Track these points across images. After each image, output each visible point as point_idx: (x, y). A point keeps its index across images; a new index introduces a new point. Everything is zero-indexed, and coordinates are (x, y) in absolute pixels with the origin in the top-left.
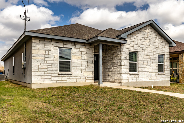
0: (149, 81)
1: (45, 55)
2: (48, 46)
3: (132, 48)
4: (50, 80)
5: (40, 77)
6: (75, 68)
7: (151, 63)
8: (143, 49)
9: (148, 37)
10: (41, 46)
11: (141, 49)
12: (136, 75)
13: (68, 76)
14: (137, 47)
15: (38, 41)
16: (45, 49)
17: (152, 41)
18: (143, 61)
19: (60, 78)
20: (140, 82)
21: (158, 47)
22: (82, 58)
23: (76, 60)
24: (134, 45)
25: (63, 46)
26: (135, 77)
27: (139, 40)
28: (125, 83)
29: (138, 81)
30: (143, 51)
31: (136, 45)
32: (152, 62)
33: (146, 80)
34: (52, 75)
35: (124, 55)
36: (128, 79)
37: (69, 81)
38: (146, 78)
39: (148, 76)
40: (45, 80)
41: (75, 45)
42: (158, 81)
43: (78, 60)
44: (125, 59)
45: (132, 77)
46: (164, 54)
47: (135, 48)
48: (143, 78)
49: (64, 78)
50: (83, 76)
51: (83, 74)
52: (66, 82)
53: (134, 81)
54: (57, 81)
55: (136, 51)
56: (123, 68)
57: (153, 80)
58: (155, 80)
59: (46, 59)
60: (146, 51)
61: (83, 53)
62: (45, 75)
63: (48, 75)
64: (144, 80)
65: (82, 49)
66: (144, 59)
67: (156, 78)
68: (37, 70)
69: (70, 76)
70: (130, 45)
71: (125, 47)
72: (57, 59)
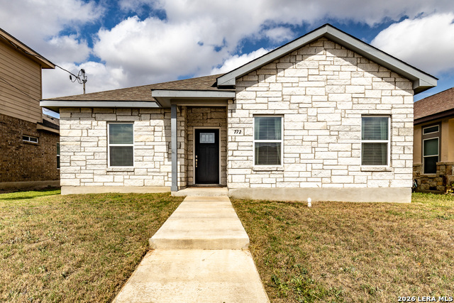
0: (324, 189)
1: (82, 138)
2: (86, 123)
3: (265, 106)
4: (92, 180)
5: (73, 176)
6: (140, 158)
7: (330, 141)
8: (301, 106)
9: (321, 73)
10: (75, 123)
11: (295, 106)
12: (273, 172)
13: (126, 173)
14: (281, 103)
15: (68, 115)
16: (81, 126)
17: (335, 83)
18: (301, 138)
19: (109, 178)
20: (288, 190)
21: (362, 96)
22: (156, 139)
23: (143, 143)
24: (270, 99)
25: (115, 120)
26: (272, 176)
27: (285, 85)
28: (237, 191)
29: (279, 185)
30: (300, 111)
31: (276, 99)
32: (335, 137)
33: (314, 185)
34: (95, 172)
35: (237, 125)
36: (247, 180)
37: (128, 183)
38: (309, 179)
39: (320, 175)
40: (82, 180)
41: (139, 115)
42: (360, 189)
43: (147, 144)
44: (238, 134)
45: (262, 176)
46: (388, 112)
47: (272, 106)
48: (299, 179)
49: (119, 178)
50: (158, 174)
51: (158, 170)
52: (122, 184)
53: (269, 186)
54: (104, 183)
55: (277, 112)
56: (232, 155)
57: (341, 186)
58: (346, 186)
59: (83, 144)
60: (312, 112)
61: (157, 129)
62: (82, 171)
63: (86, 171)
64: (303, 185)
65: (154, 122)
66: (305, 132)
67: (350, 179)
68: (69, 164)
69: (129, 173)
70: (254, 101)
71: (239, 106)
72: (103, 143)
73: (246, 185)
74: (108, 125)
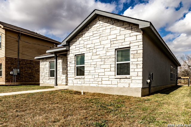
0: (98, 87)
1: (44, 68)
2: (45, 63)
3: (78, 51)
4: (46, 82)
5: (42, 80)
7: (101, 64)
8: (90, 49)
9: (98, 32)
11: (88, 49)
12: (81, 79)
14: (83, 49)
17: (104, 35)
18: (90, 63)
19: (49, 81)
20: (85, 87)
21: (116, 39)
22: (60, 67)
24: (80, 48)
25: (51, 61)
26: (80, 80)
27: (85, 41)
28: (70, 87)
29: (83, 85)
30: (90, 51)
31: (82, 47)
32: (103, 62)
33: (95, 85)
34: (46, 79)
35: (70, 60)
36: (73, 82)
38: (93, 82)
39: (97, 81)
42: (114, 87)
44: (70, 64)
45: (77, 81)
47: (81, 50)
48: (90, 82)
49: (51, 81)
50: (60, 80)
53: (79, 85)
54: (48, 83)
55: (82, 53)
56: (69, 72)
57: (106, 86)
58: (108, 86)
59: (44, 70)
60: (94, 51)
61: (60, 63)
64: (91, 85)
66: (92, 61)
67: (109, 82)
70: (75, 50)
71: (70, 52)
72: (48, 69)
73: (72, 84)
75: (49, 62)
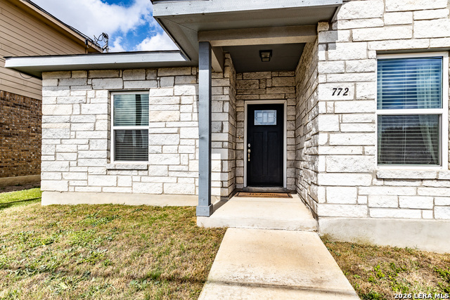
1: (72, 117)
2: (79, 94)
3: (405, 33)
4: (84, 183)
5: (58, 176)
6: (158, 149)
10: (62, 93)
12: (425, 183)
13: (135, 173)
15: (54, 82)
16: (72, 99)
19: (111, 180)
22: (183, 117)
23: (163, 124)
24: (418, 15)
25: (120, 87)
26: (422, 191)
28: (338, 224)
29: (443, 214)
31: (432, 14)
34: (90, 170)
35: (339, 77)
36: (362, 200)
37: (139, 188)
40: (72, 183)
41: (158, 79)
43: (169, 125)
44: (341, 97)
45: (398, 191)
47: (423, 29)
49: (125, 179)
50: (185, 174)
51: (185, 168)
52: (129, 190)
53: (415, 215)
54: (102, 187)
56: (328, 144)
59: (74, 127)
61: (184, 100)
62: (71, 169)
63: (78, 169)
65: (179, 89)
68: (53, 158)
69: (140, 173)
70: (380, 22)
71: (342, 35)
72: (103, 125)
73: (360, 212)
74: (112, 97)
75: (110, 92)
